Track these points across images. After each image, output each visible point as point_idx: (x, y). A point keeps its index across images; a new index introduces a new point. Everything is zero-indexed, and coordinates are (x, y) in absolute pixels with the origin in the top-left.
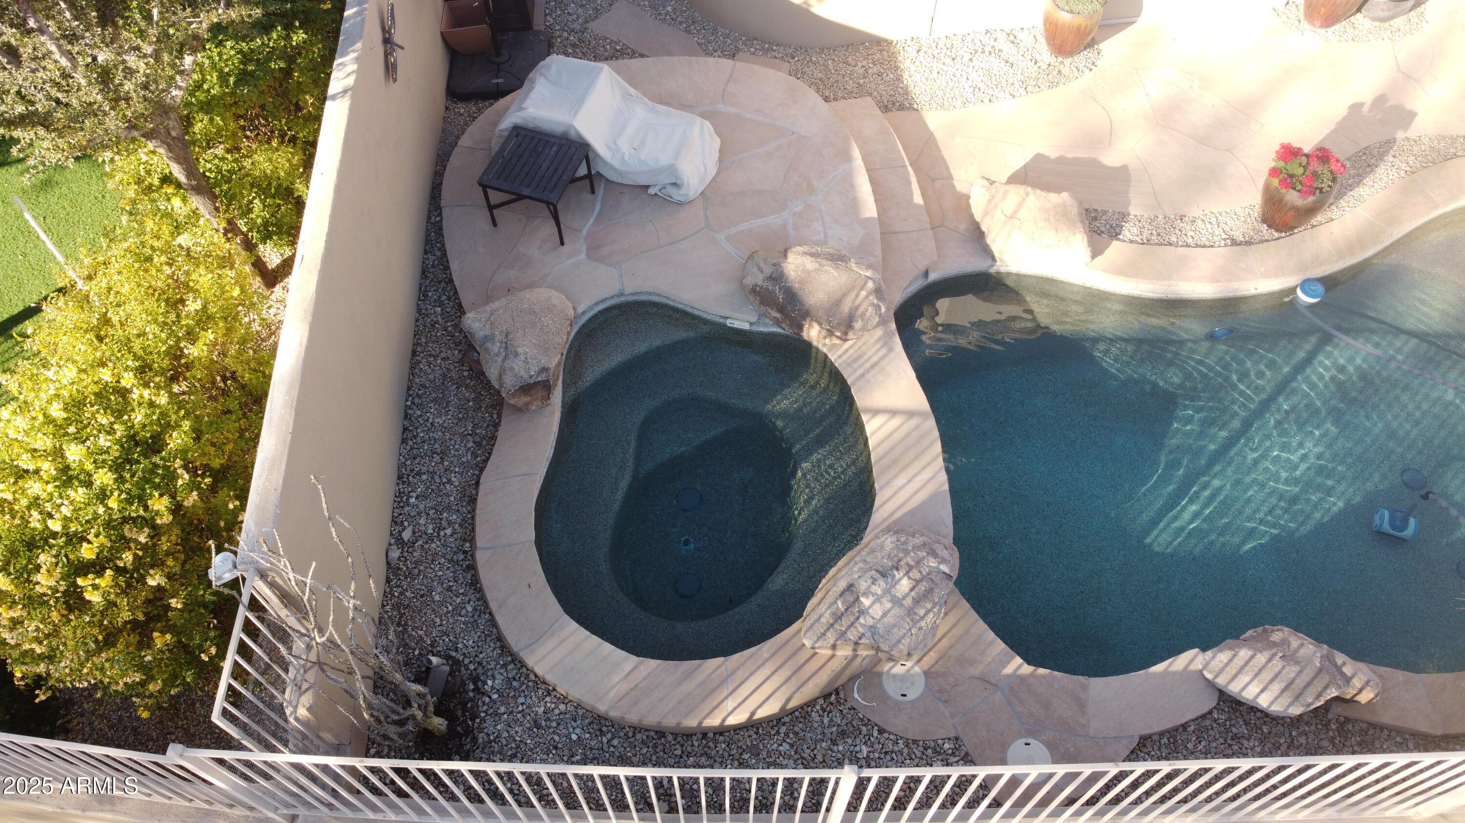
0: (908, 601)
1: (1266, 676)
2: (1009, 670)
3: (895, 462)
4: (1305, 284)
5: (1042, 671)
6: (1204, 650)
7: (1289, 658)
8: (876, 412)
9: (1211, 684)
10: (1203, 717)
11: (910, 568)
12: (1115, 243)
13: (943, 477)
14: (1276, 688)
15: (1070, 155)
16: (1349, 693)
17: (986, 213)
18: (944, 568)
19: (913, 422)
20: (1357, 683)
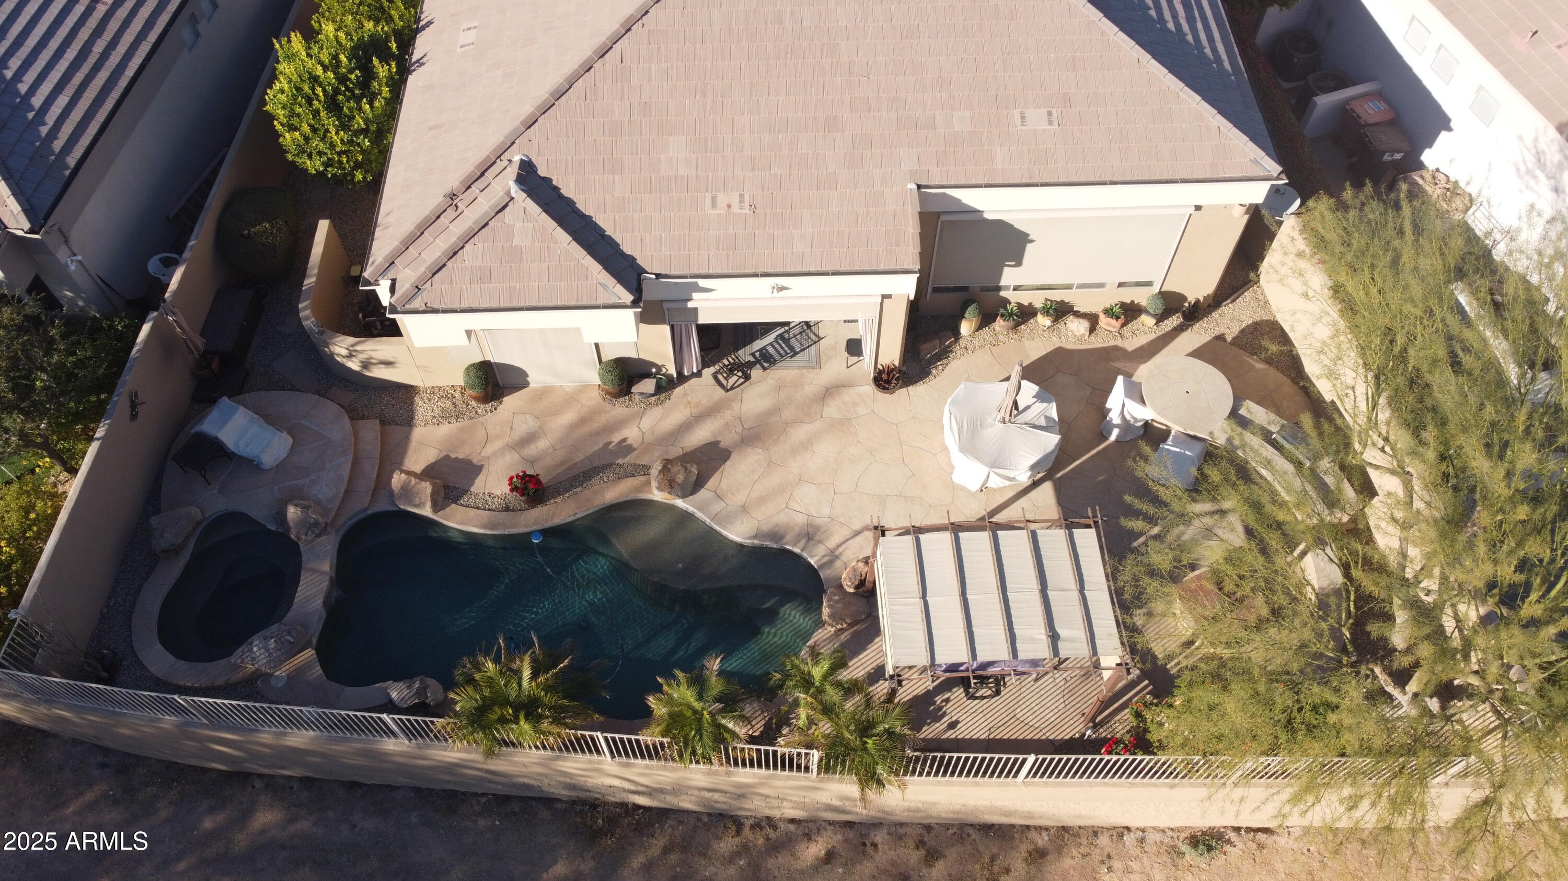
0: (273, 650)
7: (409, 687)
11: (277, 638)
12: (453, 505)
14: (401, 697)
15: (460, 457)
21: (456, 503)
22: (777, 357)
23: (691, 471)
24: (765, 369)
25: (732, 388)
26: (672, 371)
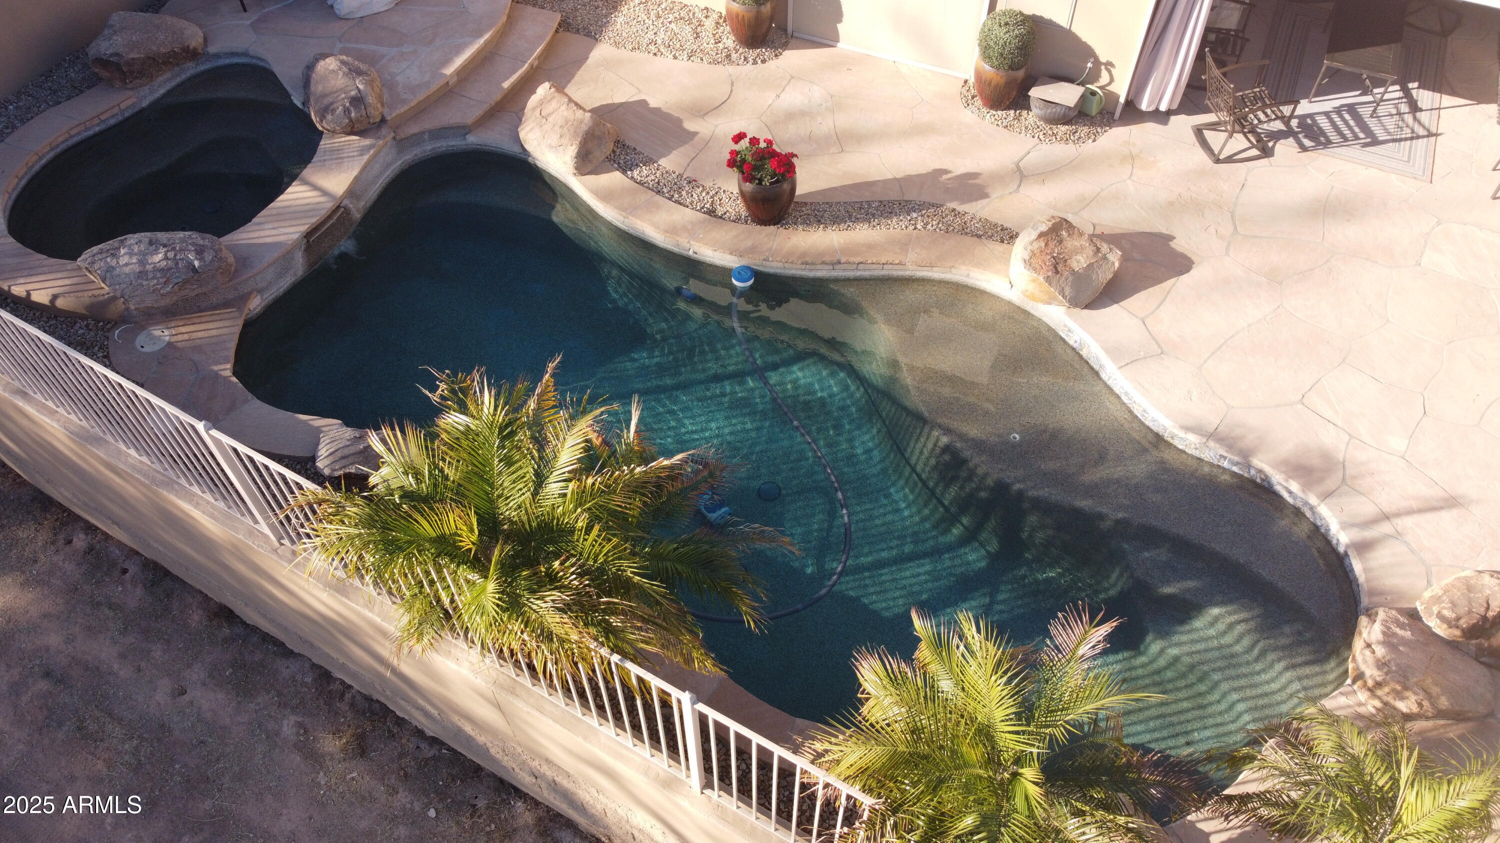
2: (218, 368)
3: (279, 215)
5: (233, 379)
8: (306, 183)
12: (617, 174)
15: (665, 110)
21: (624, 172)
22: (1334, 137)
23: (1105, 258)
24: (1304, 149)
25: (1230, 160)
26: (1121, 89)
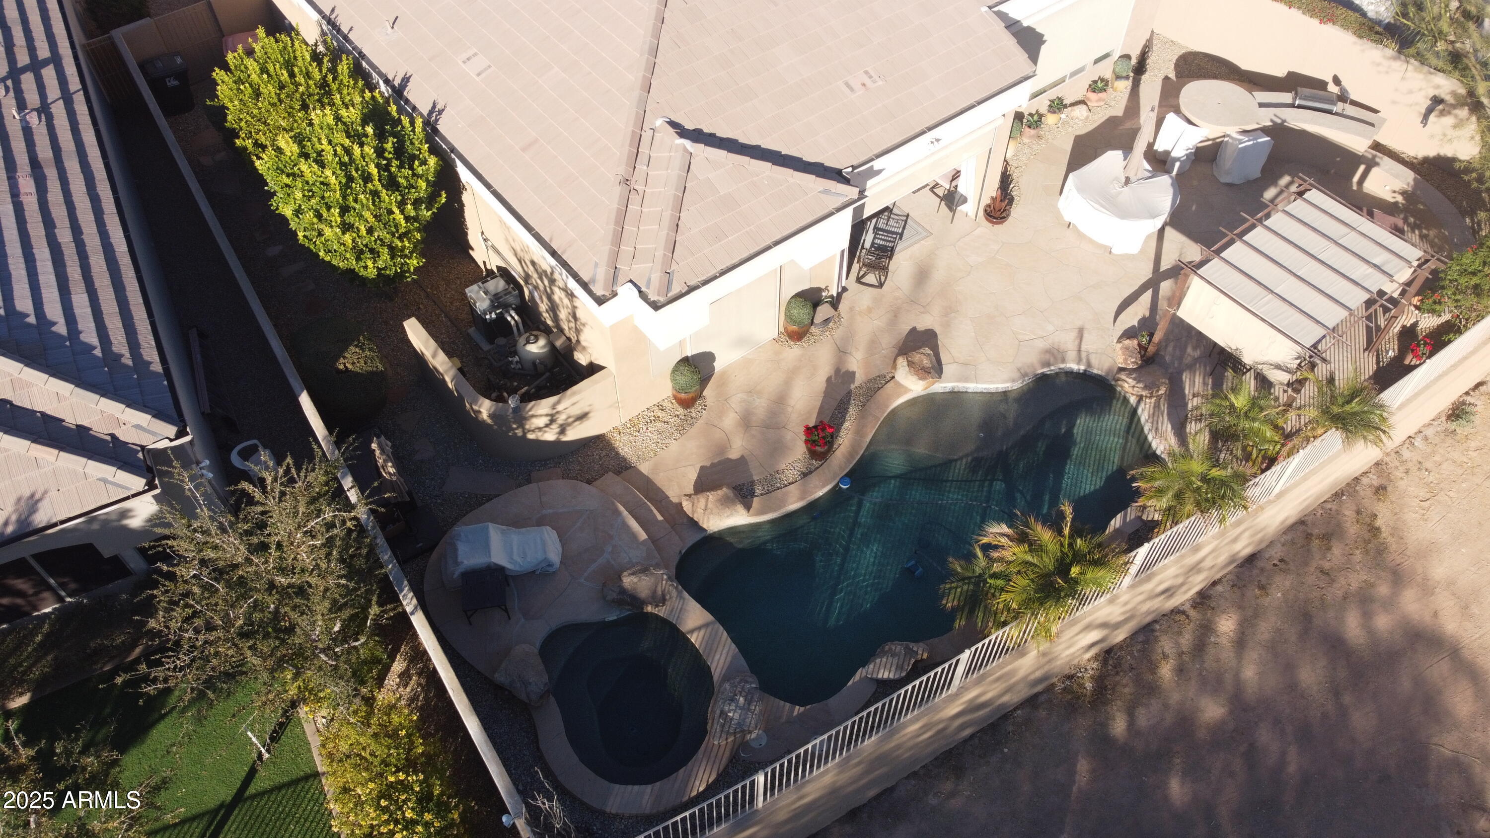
0: (746, 705)
1: (888, 666)
2: (795, 713)
3: (711, 649)
4: (841, 480)
5: (808, 707)
6: (864, 666)
7: (893, 655)
8: (692, 631)
9: (872, 679)
10: (874, 693)
11: (741, 692)
12: (755, 499)
13: (733, 646)
14: (893, 669)
15: (716, 461)
16: (919, 657)
17: (693, 512)
18: (754, 686)
19: (709, 629)
20: (920, 652)
21: (756, 496)
24: (892, 257)
26: (833, 290)
